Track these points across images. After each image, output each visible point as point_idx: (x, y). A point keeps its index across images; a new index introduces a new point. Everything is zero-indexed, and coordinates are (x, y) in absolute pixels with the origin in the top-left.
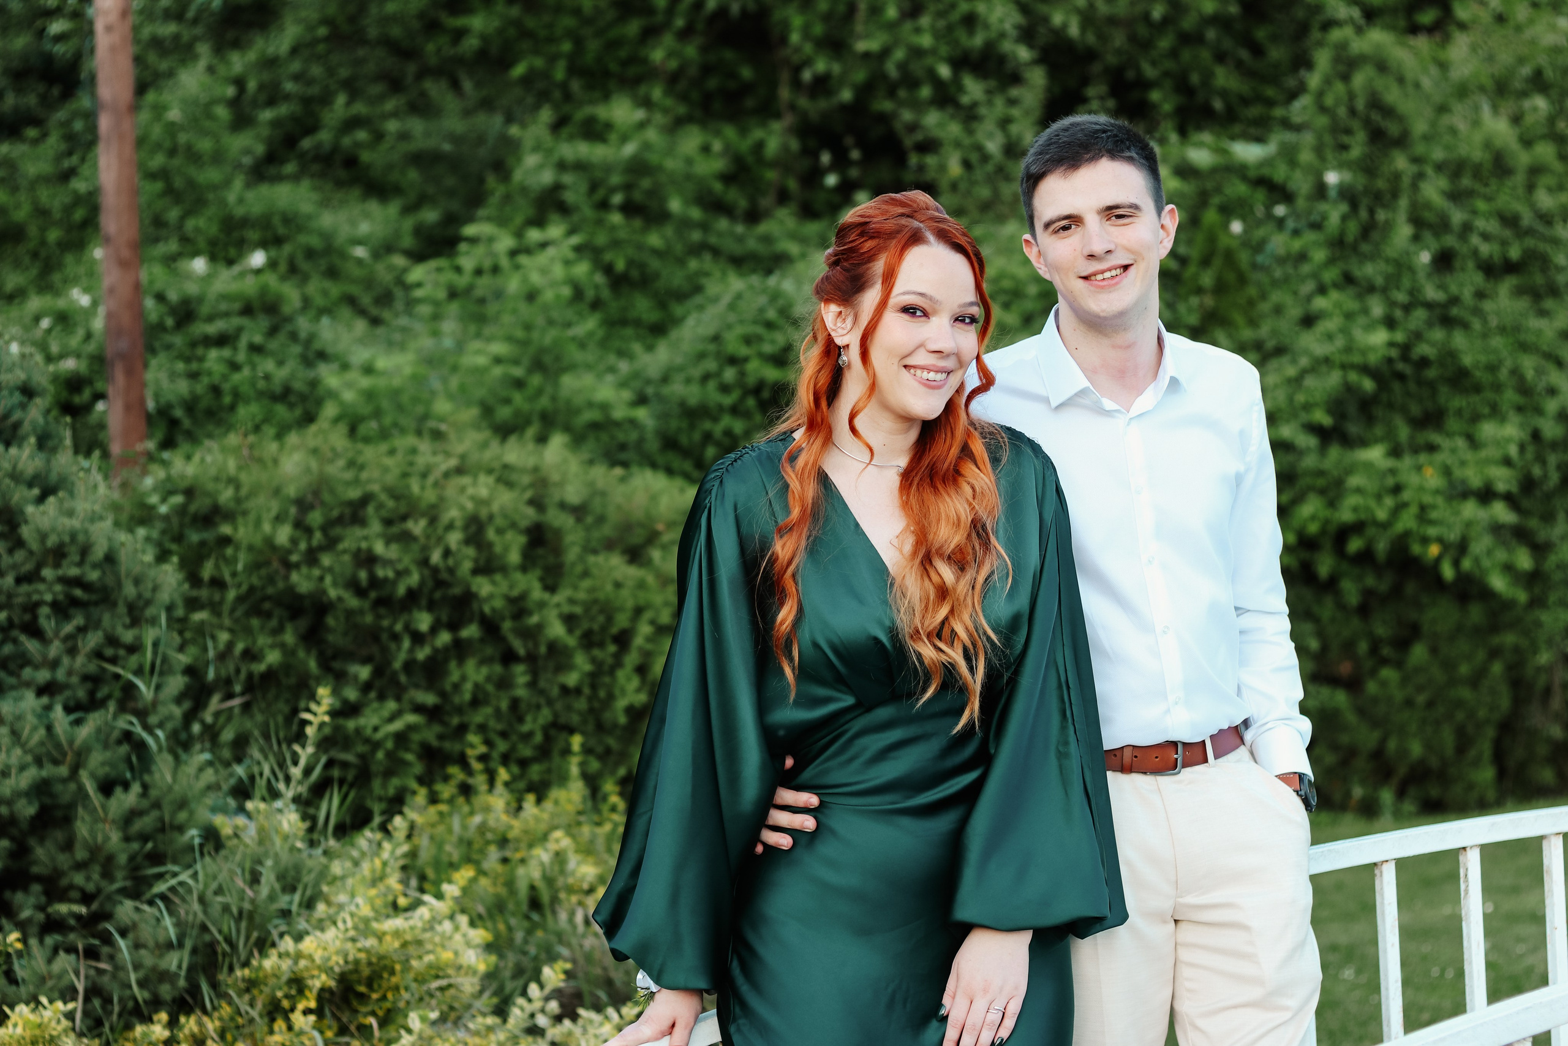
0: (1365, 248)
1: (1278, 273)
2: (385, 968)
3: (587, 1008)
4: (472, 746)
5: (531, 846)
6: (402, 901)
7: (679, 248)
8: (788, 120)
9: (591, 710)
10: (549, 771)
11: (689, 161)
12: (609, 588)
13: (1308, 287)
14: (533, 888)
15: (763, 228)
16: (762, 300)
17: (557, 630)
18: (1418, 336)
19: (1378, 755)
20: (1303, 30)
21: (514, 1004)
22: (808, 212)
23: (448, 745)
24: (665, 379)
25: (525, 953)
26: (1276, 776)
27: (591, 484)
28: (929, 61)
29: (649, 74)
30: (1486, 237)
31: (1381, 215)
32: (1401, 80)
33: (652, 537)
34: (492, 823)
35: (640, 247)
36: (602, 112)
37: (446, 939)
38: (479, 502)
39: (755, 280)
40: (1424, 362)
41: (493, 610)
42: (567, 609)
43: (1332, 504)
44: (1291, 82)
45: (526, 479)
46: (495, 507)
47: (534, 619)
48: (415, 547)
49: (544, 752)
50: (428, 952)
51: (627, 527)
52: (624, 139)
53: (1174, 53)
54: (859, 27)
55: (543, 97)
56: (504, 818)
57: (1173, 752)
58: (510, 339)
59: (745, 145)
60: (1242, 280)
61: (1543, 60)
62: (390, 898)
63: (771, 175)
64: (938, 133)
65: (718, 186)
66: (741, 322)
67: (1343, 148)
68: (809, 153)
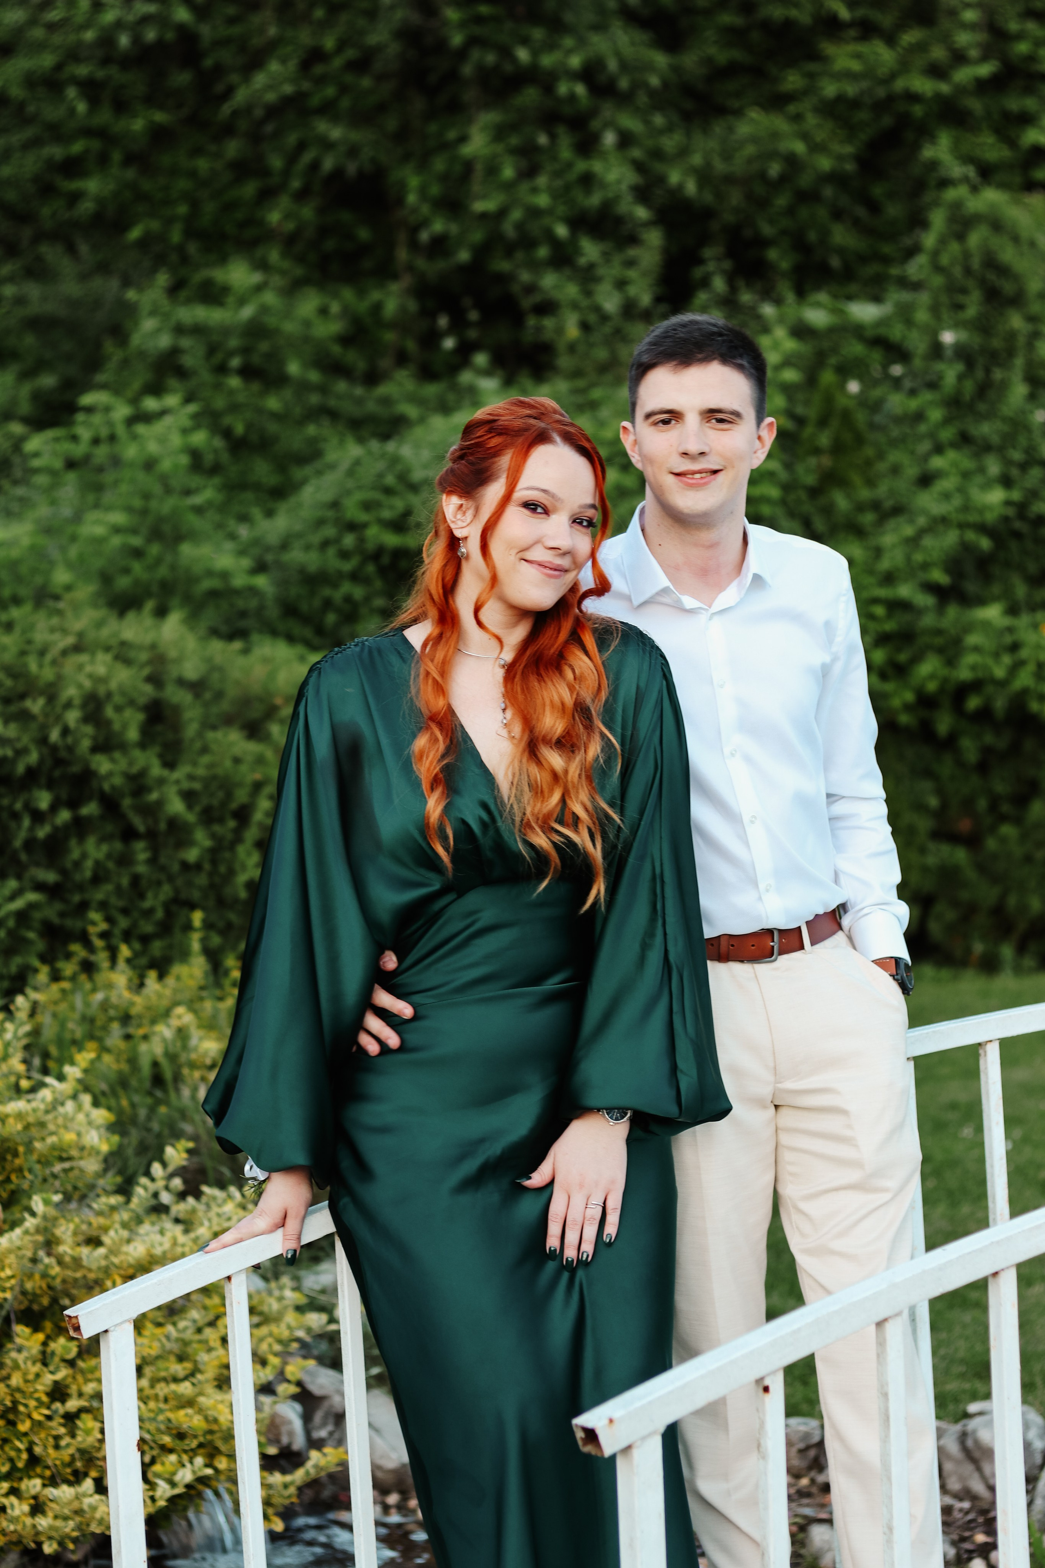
0: (982, 407)
1: (895, 432)
2: (8, 1150)
3: (210, 1185)
4: (94, 923)
5: (154, 1022)
6: (25, 1084)
7: (297, 411)
8: (406, 281)
9: (212, 886)
10: (170, 947)
11: (307, 324)
12: (228, 763)
13: (925, 446)
14: (155, 1064)
15: (383, 390)
16: (380, 466)
17: (176, 806)
18: (1034, 494)
19: (998, 911)
20: (919, 187)
21: (138, 1184)
22: (427, 374)
23: (69, 923)
24: (285, 545)
25: (148, 1130)
26: (873, 961)
27: (209, 660)
28: (546, 221)
29: (267, 236)
31: (998, 374)
32: (1016, 239)
33: (271, 712)
34: (114, 1000)
35: (260, 411)
36: (219, 275)
37: (69, 1120)
38: (98, 680)
39: (374, 445)
40: (1040, 521)
41: (113, 787)
42: (186, 785)
43: (951, 662)
44: (907, 241)
45: (144, 656)
46: (113, 685)
47: (154, 796)
48: (34, 726)
49: (165, 928)
50: (52, 1134)
51: (246, 701)
52: (242, 302)
53: (790, 211)
54: (476, 186)
55: (160, 261)
56: (126, 994)
57: (769, 939)
58: (129, 509)
59: (363, 307)
60: (860, 440)
62: (13, 1079)
63: (389, 337)
64: (557, 295)
65: (336, 349)
66: (360, 488)
67: (959, 307)
68: (429, 314)
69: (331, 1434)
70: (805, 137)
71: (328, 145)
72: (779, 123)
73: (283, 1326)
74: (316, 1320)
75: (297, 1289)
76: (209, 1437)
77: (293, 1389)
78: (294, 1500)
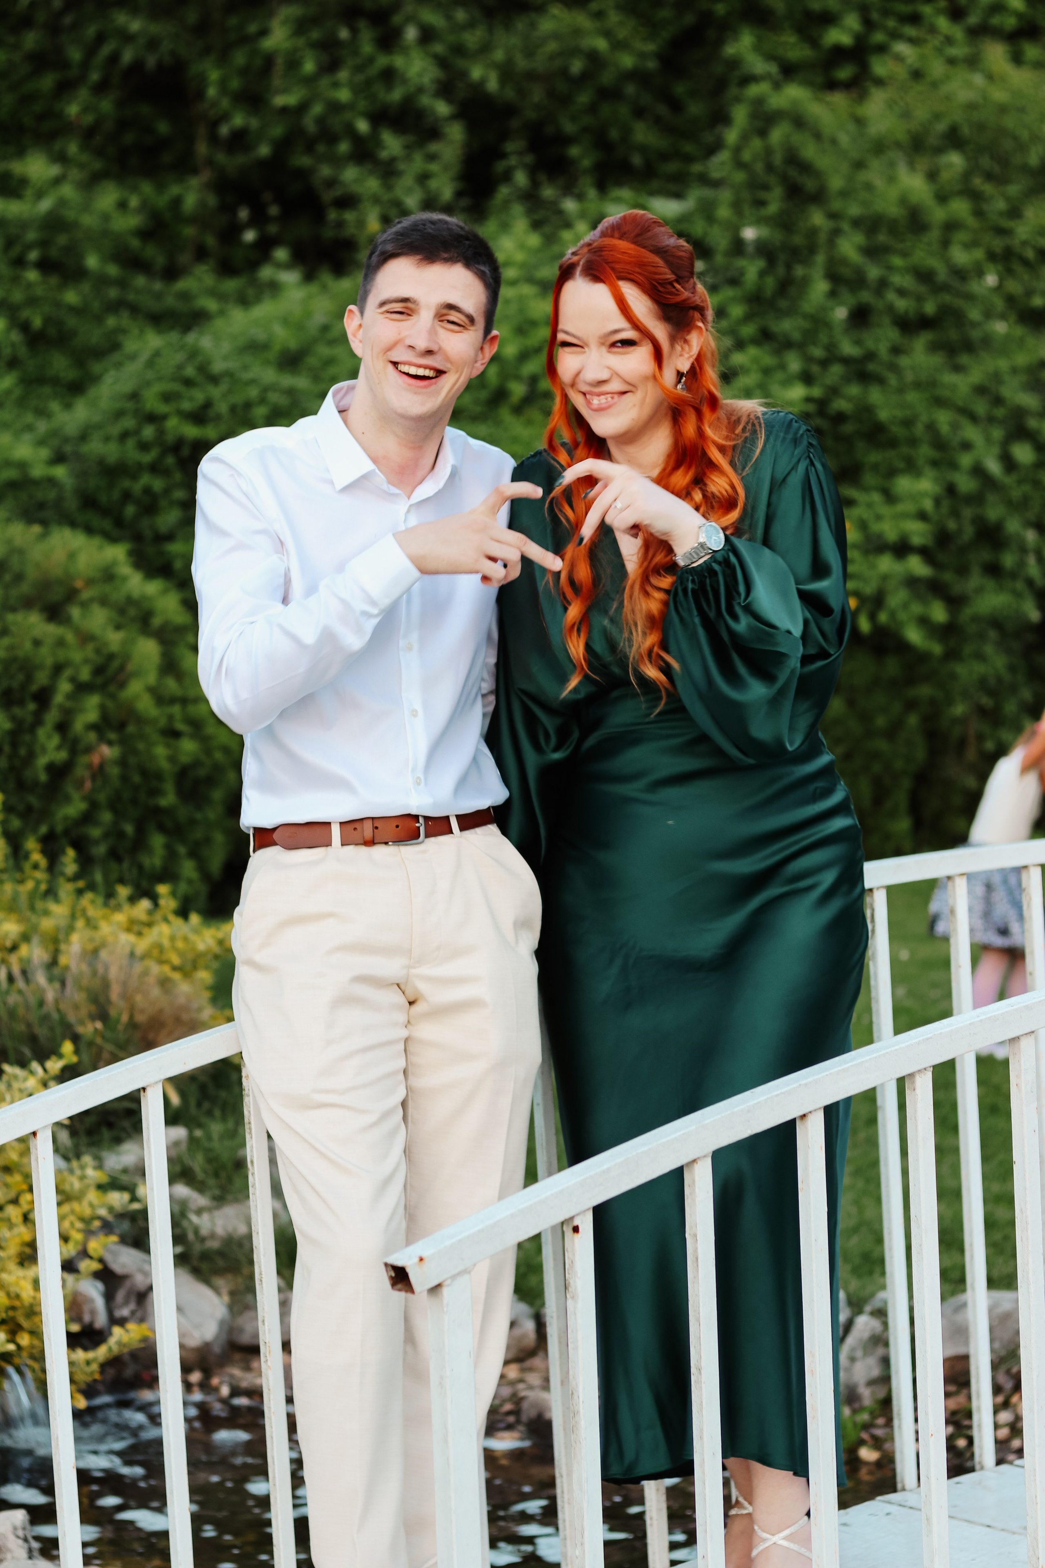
0: (783, 304)
3: (11, 1063)
7: (96, 305)
8: (206, 176)
9: (12, 768)
11: (106, 218)
12: (28, 646)
15: (183, 284)
16: (180, 357)
18: (834, 391)
20: (720, 86)
22: (226, 269)
24: (83, 436)
27: (9, 541)
28: (347, 116)
29: (65, 129)
30: (902, 292)
31: (799, 271)
32: (818, 136)
35: (58, 305)
36: (18, 168)
39: (174, 336)
40: (840, 418)
44: (708, 137)
51: (45, 584)
52: (40, 195)
53: (592, 109)
54: (277, 81)
59: (162, 201)
61: (958, 116)
63: (189, 232)
64: (356, 188)
65: (135, 243)
66: (160, 379)
67: (761, 203)
68: (227, 208)
69: (133, 1313)
70: (607, 34)
71: (127, 38)
72: (582, 20)
73: (85, 1204)
74: (118, 1199)
75: (100, 1167)
76: (11, 1313)
77: (95, 1266)
78: (97, 1376)
